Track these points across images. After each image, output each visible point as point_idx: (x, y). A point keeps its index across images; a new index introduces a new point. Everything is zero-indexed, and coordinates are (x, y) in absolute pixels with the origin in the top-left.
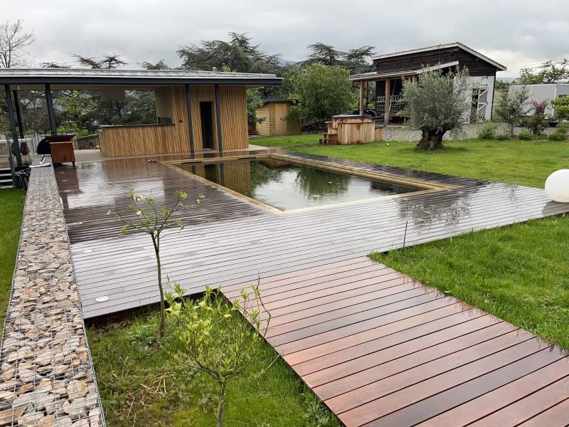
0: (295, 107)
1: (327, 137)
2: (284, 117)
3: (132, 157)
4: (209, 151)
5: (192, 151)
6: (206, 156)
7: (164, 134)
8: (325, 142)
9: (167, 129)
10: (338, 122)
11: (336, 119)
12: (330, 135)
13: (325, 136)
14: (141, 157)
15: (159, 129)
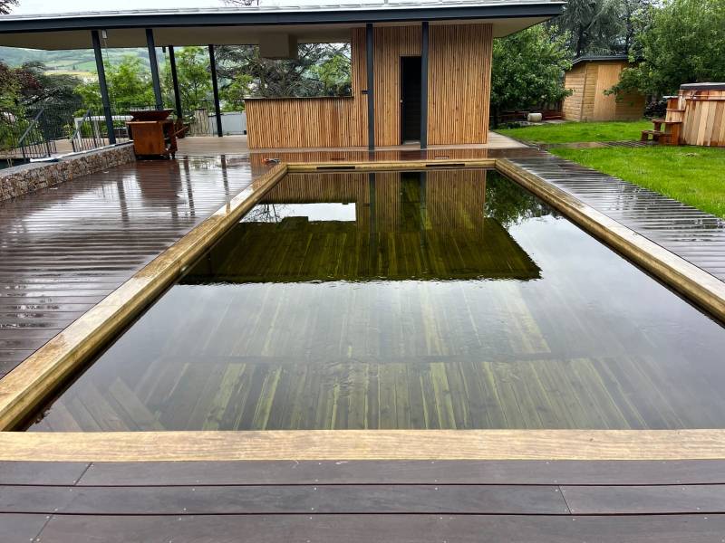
0: (630, 70)
1: (663, 129)
2: (609, 88)
3: (283, 151)
4: (413, 146)
5: (371, 146)
6: (405, 156)
7: (334, 114)
8: (656, 138)
9: (342, 105)
10: (689, 96)
11: (687, 90)
12: (667, 124)
13: (658, 126)
14: (296, 151)
15: (328, 106)
